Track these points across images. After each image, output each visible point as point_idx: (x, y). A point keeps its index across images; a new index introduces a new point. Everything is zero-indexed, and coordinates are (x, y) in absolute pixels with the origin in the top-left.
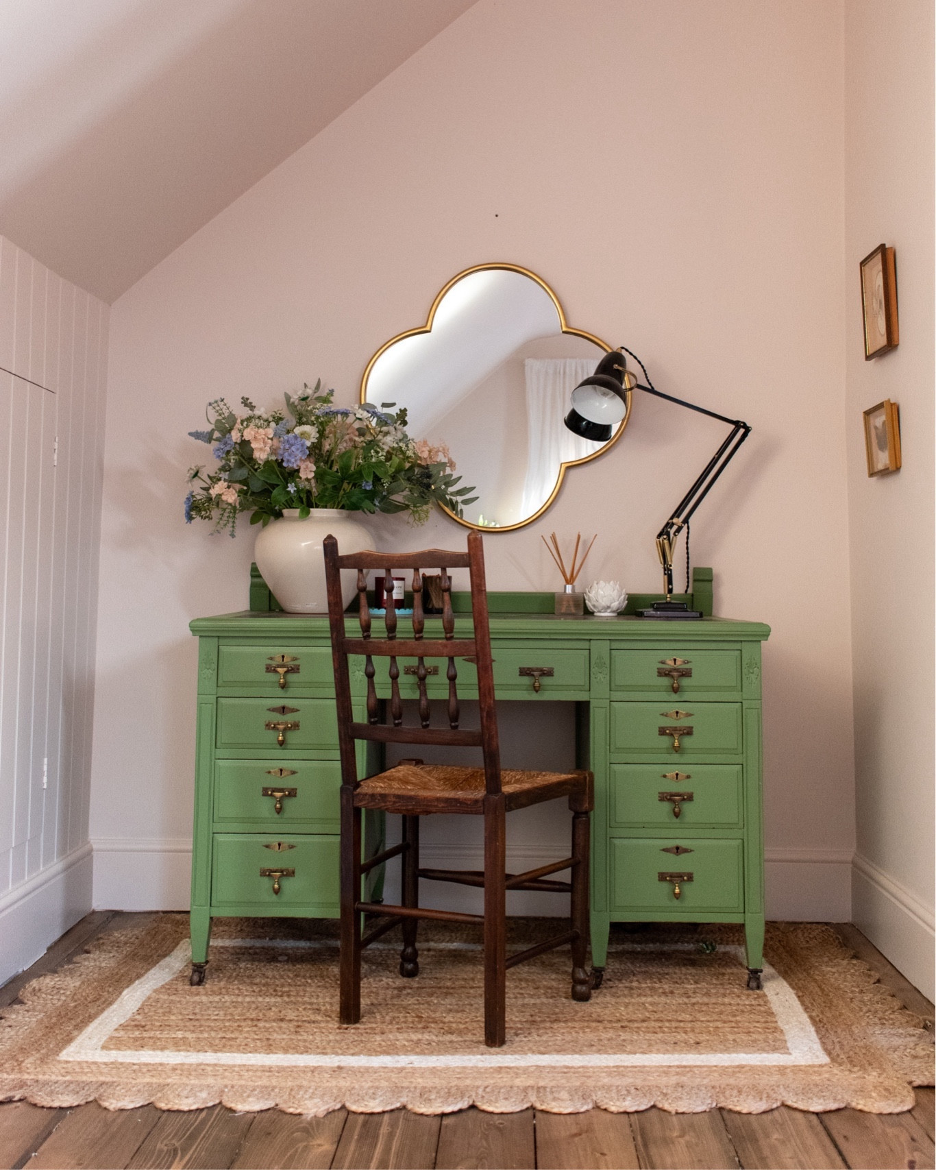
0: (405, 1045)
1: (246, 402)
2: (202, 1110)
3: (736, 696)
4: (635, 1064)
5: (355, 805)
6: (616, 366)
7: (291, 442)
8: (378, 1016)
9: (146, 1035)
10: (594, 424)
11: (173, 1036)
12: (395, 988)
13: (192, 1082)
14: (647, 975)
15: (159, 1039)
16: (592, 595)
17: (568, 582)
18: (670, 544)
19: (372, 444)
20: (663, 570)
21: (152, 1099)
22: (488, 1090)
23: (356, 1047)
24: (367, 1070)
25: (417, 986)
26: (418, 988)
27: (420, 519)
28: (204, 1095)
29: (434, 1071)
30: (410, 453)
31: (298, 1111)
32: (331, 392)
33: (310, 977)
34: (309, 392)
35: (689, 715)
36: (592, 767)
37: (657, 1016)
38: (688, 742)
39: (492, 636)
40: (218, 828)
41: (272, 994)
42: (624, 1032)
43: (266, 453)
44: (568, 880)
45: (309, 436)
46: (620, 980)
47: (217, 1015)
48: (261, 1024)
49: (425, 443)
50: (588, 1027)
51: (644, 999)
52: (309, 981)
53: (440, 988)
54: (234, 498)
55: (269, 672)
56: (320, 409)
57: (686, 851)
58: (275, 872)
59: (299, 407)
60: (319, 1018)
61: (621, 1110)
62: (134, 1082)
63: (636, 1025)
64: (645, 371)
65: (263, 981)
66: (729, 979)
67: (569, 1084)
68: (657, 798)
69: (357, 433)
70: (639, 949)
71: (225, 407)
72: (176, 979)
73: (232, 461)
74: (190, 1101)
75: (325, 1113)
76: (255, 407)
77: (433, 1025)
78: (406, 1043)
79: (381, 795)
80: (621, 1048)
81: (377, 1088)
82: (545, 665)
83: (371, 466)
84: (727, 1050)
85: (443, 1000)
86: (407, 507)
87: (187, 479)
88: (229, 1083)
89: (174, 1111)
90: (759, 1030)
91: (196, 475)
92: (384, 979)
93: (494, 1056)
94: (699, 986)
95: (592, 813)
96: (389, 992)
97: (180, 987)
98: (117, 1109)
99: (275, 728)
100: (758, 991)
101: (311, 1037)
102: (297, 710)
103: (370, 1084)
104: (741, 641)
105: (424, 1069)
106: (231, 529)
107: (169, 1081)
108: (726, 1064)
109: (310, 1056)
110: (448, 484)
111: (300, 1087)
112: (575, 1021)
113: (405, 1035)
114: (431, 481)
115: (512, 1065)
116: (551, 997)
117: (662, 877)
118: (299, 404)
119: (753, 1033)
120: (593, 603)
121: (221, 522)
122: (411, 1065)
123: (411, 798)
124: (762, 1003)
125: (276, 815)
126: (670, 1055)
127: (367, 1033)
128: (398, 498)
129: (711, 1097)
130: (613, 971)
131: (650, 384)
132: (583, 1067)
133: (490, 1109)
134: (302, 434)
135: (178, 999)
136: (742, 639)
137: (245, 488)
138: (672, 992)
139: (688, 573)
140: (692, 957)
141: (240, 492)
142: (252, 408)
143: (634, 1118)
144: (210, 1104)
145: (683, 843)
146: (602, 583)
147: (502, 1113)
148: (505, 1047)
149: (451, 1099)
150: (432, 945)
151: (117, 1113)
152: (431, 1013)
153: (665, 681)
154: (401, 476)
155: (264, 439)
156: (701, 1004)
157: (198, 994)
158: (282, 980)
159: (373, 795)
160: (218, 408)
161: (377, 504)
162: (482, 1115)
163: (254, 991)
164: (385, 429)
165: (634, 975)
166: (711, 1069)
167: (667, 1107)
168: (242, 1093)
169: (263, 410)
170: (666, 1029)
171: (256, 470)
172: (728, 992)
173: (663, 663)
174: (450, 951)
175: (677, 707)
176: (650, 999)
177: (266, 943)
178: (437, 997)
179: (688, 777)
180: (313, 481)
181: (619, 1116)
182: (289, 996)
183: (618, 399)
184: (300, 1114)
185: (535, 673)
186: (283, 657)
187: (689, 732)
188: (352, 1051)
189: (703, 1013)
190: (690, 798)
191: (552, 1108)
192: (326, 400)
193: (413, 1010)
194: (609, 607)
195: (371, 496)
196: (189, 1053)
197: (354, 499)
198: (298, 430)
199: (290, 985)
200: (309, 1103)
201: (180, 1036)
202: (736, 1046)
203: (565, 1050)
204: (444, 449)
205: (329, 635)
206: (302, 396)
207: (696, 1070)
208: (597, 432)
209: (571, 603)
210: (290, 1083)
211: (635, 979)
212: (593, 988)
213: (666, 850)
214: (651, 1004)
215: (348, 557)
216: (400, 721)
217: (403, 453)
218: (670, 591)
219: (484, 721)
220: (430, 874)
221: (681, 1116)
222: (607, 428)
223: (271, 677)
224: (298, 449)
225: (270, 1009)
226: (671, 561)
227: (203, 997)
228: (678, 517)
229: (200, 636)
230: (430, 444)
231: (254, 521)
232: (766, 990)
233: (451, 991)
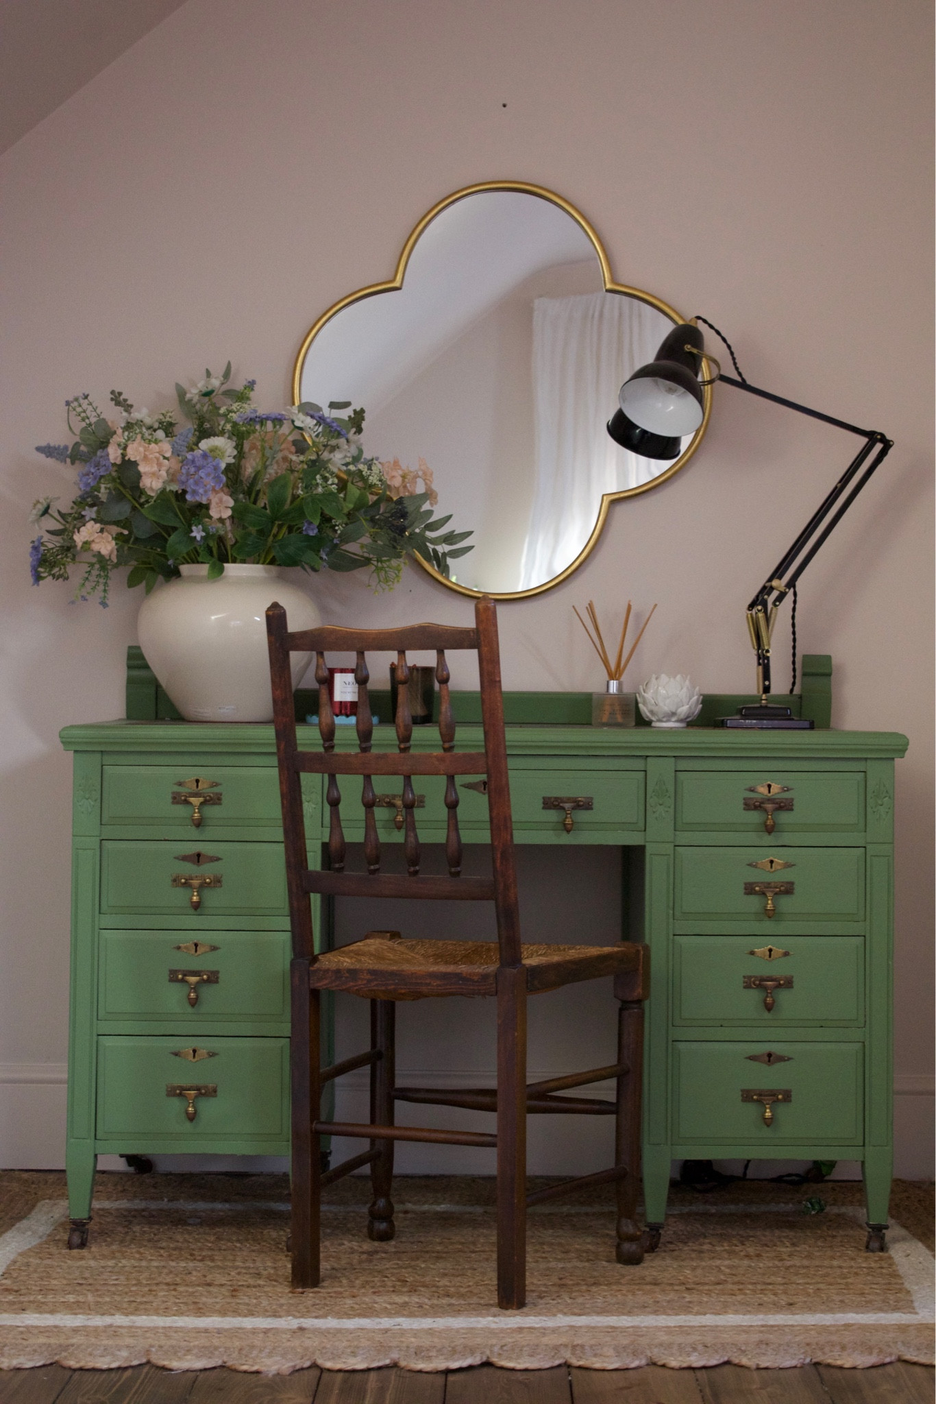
0: (386, 1308)
1: (118, 399)
2: (126, 1368)
3: (856, 838)
4: (704, 1324)
5: (312, 987)
6: (688, 348)
7: (198, 464)
8: (345, 1281)
9: (22, 1298)
10: (653, 435)
11: (62, 1300)
12: (363, 1253)
13: (106, 1342)
14: (723, 1237)
15: (43, 1303)
16: (649, 695)
17: (612, 676)
18: (768, 619)
19: (317, 466)
20: (755, 658)
21: (56, 1358)
22: (505, 1348)
23: (319, 1310)
24: (339, 1331)
25: (394, 1250)
26: (396, 1253)
27: (387, 580)
28: (124, 1354)
29: (430, 1332)
30: (373, 480)
31: (255, 1368)
32: (251, 385)
33: (238, 1241)
34: (215, 383)
35: (788, 865)
36: (647, 937)
37: (736, 1279)
38: (786, 903)
39: (508, 752)
40: (104, 1027)
41: (187, 1258)
42: (690, 1294)
43: (161, 481)
44: (612, 1097)
45: (223, 453)
46: (685, 1243)
47: (117, 1280)
48: (181, 1289)
49: (396, 464)
50: (639, 1290)
51: (718, 1262)
52: (238, 1245)
53: (427, 1252)
54: (109, 548)
55: (178, 803)
56: (239, 412)
57: (781, 1059)
58: (189, 1090)
59: (198, 406)
60: (261, 1282)
61: (685, 1365)
62: (25, 1343)
63: (707, 1287)
64: (732, 353)
65: (172, 1245)
66: (841, 1242)
67: (615, 1342)
68: (742, 985)
69: (293, 449)
70: (714, 1211)
71: (90, 408)
72: (46, 1243)
73: (103, 490)
74: (107, 1359)
75: (291, 1370)
76: (131, 406)
77: (422, 1289)
78: (388, 1306)
79: (349, 971)
80: (687, 1309)
81: (357, 1347)
82: (581, 794)
83: (315, 499)
84: (831, 1310)
85: (434, 1264)
86: (367, 561)
87: (32, 518)
88: (157, 1343)
89: (88, 1370)
90: (878, 1291)
91: (46, 511)
92: (346, 1242)
93: (512, 1318)
94: (798, 1249)
95: (647, 1003)
96: (356, 1257)
97: (54, 1250)
98: (12, 1367)
99: (187, 885)
100: (881, 1254)
101: (255, 1301)
102: (218, 859)
103: (345, 1344)
104: (866, 759)
105: (417, 1330)
106: (102, 594)
107: (74, 1341)
108: (828, 1323)
109: (258, 1319)
110: (433, 527)
111: (253, 1347)
112: (620, 1284)
113: (386, 1298)
114: (406, 523)
115: (537, 1326)
116: (588, 1260)
117: (747, 1096)
118: (199, 401)
119: (868, 1294)
120: (651, 707)
121: (87, 583)
122: (399, 1327)
123: (393, 974)
124: (886, 1265)
125: (190, 1010)
126: (752, 1316)
127: (331, 1297)
128: (352, 548)
129: (804, 1353)
130: (675, 1233)
131: (740, 374)
132: (632, 1327)
133: (511, 1365)
134: (212, 451)
135: (56, 1264)
136: (869, 756)
137: (126, 532)
138: (758, 1256)
139: (794, 663)
140: (790, 1219)
141: (118, 538)
142: (128, 408)
143: (702, 1375)
144: (135, 1363)
145: (776, 1048)
146: (664, 677)
147: (526, 1370)
148: (525, 1310)
149: (456, 1356)
150: (409, 1206)
151: (12, 1373)
152: (418, 1278)
153: (755, 817)
154: (361, 515)
155: (158, 459)
156: (799, 1267)
157: (82, 1258)
158: (199, 1244)
159: (338, 971)
160: (79, 410)
161: (324, 557)
162: (499, 1372)
163: (161, 1256)
164: (333, 442)
165: (705, 1237)
166: (806, 1329)
167: (744, 1361)
168: (175, 1351)
169: (145, 411)
170: (748, 1292)
171: (142, 505)
172: (838, 1254)
173: (752, 790)
174: (437, 1213)
175: (772, 853)
176: (727, 1262)
177: (164, 1204)
178: (424, 1261)
179: (786, 954)
180: (228, 523)
181: (681, 1372)
182: (213, 1260)
183: (691, 400)
184: (257, 1372)
185: (567, 806)
186: (197, 781)
187: (787, 889)
188: (314, 1314)
189: (800, 1276)
190: (788, 983)
191: (593, 1364)
192: (241, 397)
193: (393, 1274)
194: (674, 714)
195: (315, 544)
196: (90, 1317)
197: (291, 550)
198: (205, 444)
199: (210, 1249)
200: (268, 1361)
201: (72, 1300)
202: (843, 1306)
203: (608, 1312)
204: (425, 473)
205: (274, 750)
206: (204, 390)
207: (787, 1330)
208: (659, 447)
209: (617, 708)
210: (238, 1343)
211: (707, 1241)
212: (647, 1252)
213: (752, 1058)
214: (729, 1267)
215: (303, 634)
216: (377, 866)
217: (364, 479)
218: (767, 689)
219: (498, 865)
220: (409, 1095)
221: (763, 1372)
222: (675, 441)
223: (181, 810)
224: (208, 475)
225: (190, 1273)
226: (769, 644)
227: (91, 1260)
228: (780, 578)
229: (76, 751)
230: (404, 467)
231: (132, 582)
232: (892, 1252)
233: (444, 1255)
